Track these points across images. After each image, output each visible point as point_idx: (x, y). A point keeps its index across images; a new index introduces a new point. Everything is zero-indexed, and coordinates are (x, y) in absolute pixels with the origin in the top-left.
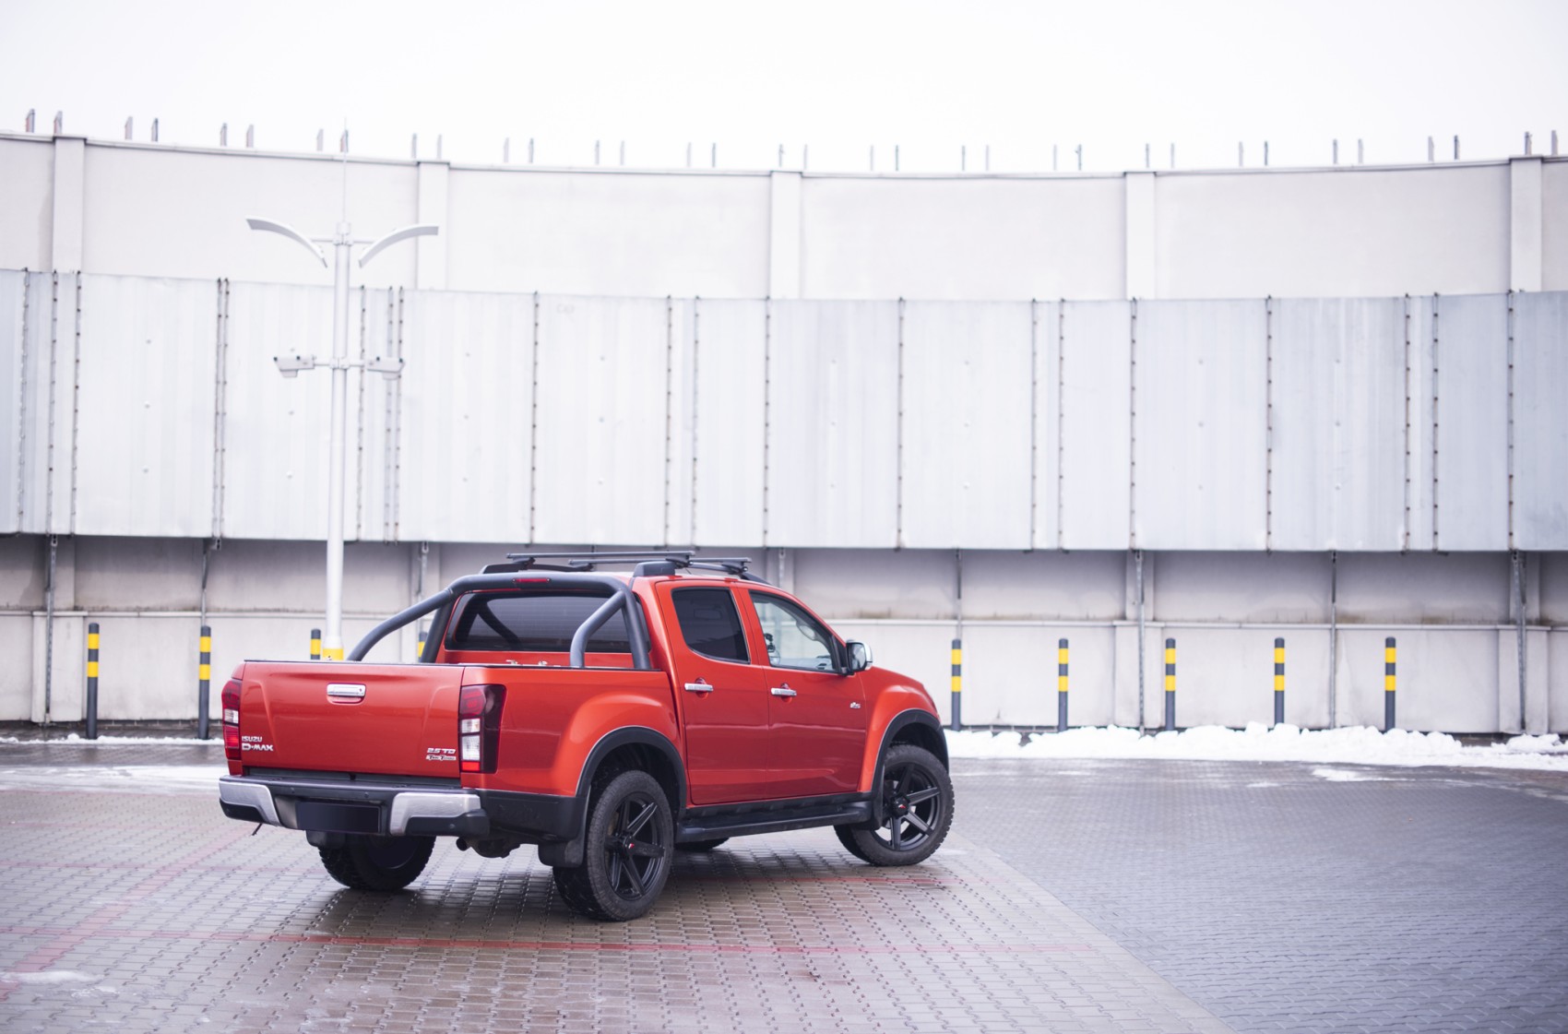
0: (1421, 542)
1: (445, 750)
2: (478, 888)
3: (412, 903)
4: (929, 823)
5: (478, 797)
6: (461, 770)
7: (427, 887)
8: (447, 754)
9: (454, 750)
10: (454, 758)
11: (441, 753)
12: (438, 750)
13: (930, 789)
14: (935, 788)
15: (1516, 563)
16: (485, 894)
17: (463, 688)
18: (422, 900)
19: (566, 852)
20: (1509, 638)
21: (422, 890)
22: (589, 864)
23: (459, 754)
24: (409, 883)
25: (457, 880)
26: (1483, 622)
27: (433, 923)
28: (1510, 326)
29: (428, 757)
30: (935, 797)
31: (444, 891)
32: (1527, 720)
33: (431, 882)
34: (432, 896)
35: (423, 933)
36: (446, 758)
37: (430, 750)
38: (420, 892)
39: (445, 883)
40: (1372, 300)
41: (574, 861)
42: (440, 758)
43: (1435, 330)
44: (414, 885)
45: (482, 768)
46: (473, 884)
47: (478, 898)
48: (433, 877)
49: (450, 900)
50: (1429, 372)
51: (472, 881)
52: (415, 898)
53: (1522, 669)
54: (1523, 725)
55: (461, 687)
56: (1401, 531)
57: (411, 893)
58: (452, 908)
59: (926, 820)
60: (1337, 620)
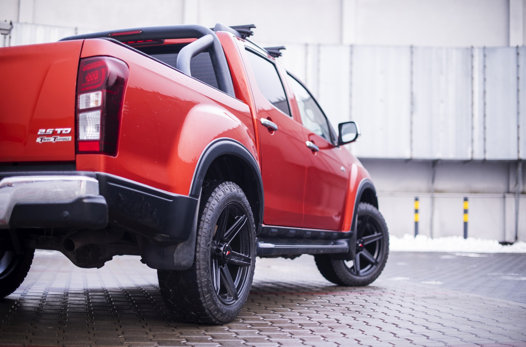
0: (479, 156)
1: (59, 130)
2: (70, 298)
3: (13, 309)
4: (375, 256)
5: (97, 181)
6: (77, 152)
7: (26, 297)
8: (61, 134)
9: (69, 130)
10: (70, 138)
11: (54, 133)
12: (50, 131)
13: (376, 234)
14: (380, 234)
15: (520, 165)
16: (77, 302)
17: (82, 60)
18: (21, 307)
19: (175, 255)
20: (511, 200)
21: (20, 299)
22: (198, 267)
23: (76, 133)
24: (10, 294)
25: (50, 293)
26: (497, 193)
27: (35, 327)
28: (518, 61)
29: (38, 140)
30: (380, 240)
31: (41, 300)
32: (519, 235)
33: (28, 294)
34: (30, 304)
35: (27, 338)
36: (60, 139)
37: (42, 131)
38: (20, 301)
39: (41, 295)
40: (457, 48)
41: (184, 263)
42: (52, 139)
43: (484, 62)
44: (15, 295)
45: (103, 149)
46: (64, 296)
47: (72, 306)
48: (30, 291)
49: (48, 307)
50: (482, 80)
51: (63, 294)
52: (15, 306)
53: (517, 214)
54: (516, 238)
55: (80, 59)
56: (470, 150)
57: (12, 301)
58: (51, 314)
59: (373, 254)
60: (433, 192)
